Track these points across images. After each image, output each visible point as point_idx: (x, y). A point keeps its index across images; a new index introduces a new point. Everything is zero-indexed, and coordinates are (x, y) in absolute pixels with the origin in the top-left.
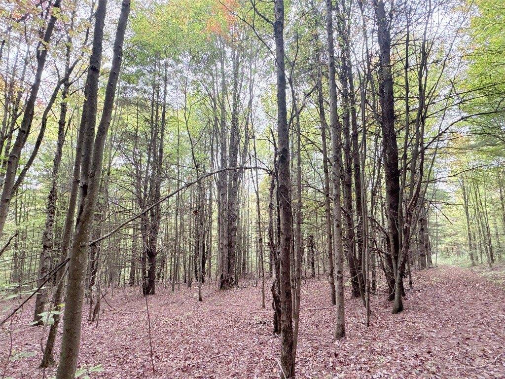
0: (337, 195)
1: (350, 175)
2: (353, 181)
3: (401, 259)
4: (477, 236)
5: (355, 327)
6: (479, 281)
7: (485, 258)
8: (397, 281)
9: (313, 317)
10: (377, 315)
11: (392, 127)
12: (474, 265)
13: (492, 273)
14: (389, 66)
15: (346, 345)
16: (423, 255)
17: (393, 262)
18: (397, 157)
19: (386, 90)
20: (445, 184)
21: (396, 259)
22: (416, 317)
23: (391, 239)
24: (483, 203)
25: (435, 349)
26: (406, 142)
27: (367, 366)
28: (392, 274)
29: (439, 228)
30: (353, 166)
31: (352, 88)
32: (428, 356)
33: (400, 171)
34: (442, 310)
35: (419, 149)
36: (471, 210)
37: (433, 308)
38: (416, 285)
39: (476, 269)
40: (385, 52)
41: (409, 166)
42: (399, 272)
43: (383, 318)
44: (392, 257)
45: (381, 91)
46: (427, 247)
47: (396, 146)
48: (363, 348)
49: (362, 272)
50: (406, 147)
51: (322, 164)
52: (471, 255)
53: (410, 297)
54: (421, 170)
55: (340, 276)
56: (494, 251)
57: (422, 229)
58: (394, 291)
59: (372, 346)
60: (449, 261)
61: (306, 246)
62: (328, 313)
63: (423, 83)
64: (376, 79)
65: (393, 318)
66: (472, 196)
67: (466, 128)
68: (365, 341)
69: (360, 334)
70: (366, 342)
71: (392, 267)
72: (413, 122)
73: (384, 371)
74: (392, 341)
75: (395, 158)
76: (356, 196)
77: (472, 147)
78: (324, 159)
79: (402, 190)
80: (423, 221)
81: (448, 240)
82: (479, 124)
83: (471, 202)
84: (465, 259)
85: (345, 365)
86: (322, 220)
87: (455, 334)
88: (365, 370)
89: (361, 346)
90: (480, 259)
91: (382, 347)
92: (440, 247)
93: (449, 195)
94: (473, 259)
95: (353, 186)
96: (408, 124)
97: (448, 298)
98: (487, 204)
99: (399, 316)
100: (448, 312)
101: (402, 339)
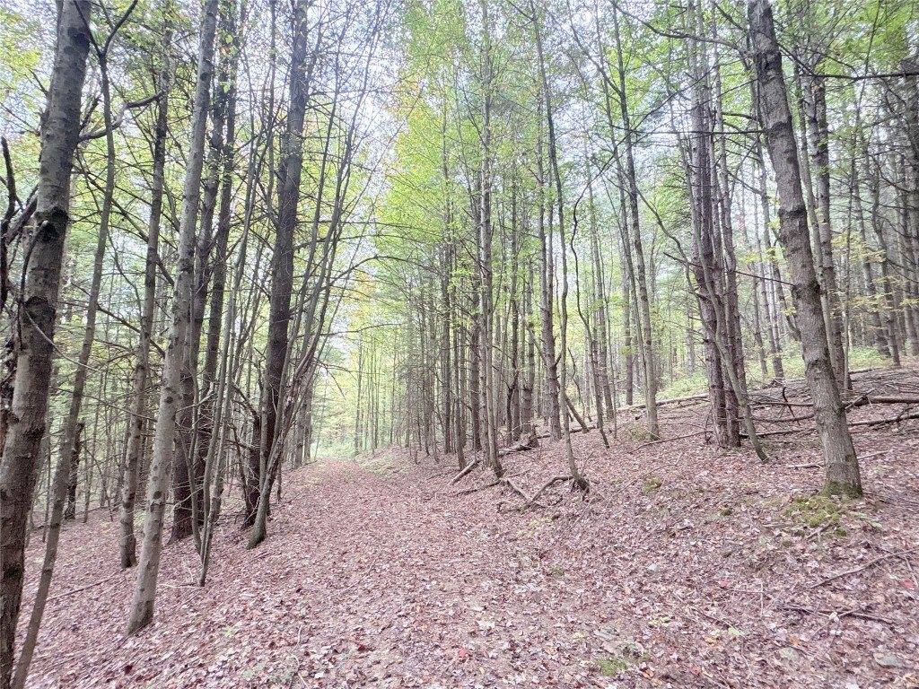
0: (177, 339)
1: (204, 302)
2: (207, 314)
3: (274, 455)
4: (365, 414)
5: (173, 598)
6: (361, 472)
7: (369, 442)
8: (263, 493)
9: (63, 613)
10: (220, 561)
11: (291, 238)
12: (357, 453)
13: (374, 461)
14: (300, 137)
15: (153, 639)
16: (300, 446)
17: (262, 462)
18: (290, 288)
19: (290, 173)
20: (341, 340)
21: (267, 455)
22: (284, 544)
23: (264, 423)
24: (377, 372)
25: (307, 582)
26: (308, 269)
27: (198, 657)
28: (257, 483)
29: (326, 404)
30: (211, 286)
31: (231, 137)
32: (296, 596)
33: (291, 311)
34: (320, 523)
35: (324, 284)
36: (364, 379)
37: (306, 525)
38: (285, 495)
39: (359, 459)
40: (297, 110)
41: (305, 305)
42: (268, 477)
43: (230, 563)
44: (262, 453)
45: (283, 170)
46: (307, 432)
47: (291, 268)
48: (190, 630)
49: (203, 486)
50: (307, 276)
51: (143, 266)
52: (356, 439)
53: (277, 515)
54: (322, 317)
55: (158, 502)
56: (380, 432)
57: (305, 406)
58: (256, 510)
59: (209, 617)
60: (331, 451)
61: (56, 449)
62: (108, 589)
63: (342, 188)
64: (278, 148)
65: (246, 557)
66: (367, 360)
67: (375, 268)
68: (195, 614)
69: (185, 606)
70: (198, 615)
71: (257, 470)
72: (322, 240)
73: (231, 651)
74: (244, 595)
75: (288, 290)
76: (209, 345)
77: (377, 296)
78: (148, 256)
79: (292, 343)
80: (308, 394)
81: (333, 421)
82: (388, 268)
83: (366, 369)
84: (349, 446)
85: (150, 679)
86: (114, 388)
87: (331, 552)
88: (193, 666)
89: (186, 627)
90: (364, 444)
91: (227, 613)
92: (324, 431)
93: (343, 357)
94: (357, 446)
95: (206, 323)
96: (315, 241)
97: (326, 503)
98: (381, 372)
99: (258, 551)
100: (325, 524)
101: (261, 586)
